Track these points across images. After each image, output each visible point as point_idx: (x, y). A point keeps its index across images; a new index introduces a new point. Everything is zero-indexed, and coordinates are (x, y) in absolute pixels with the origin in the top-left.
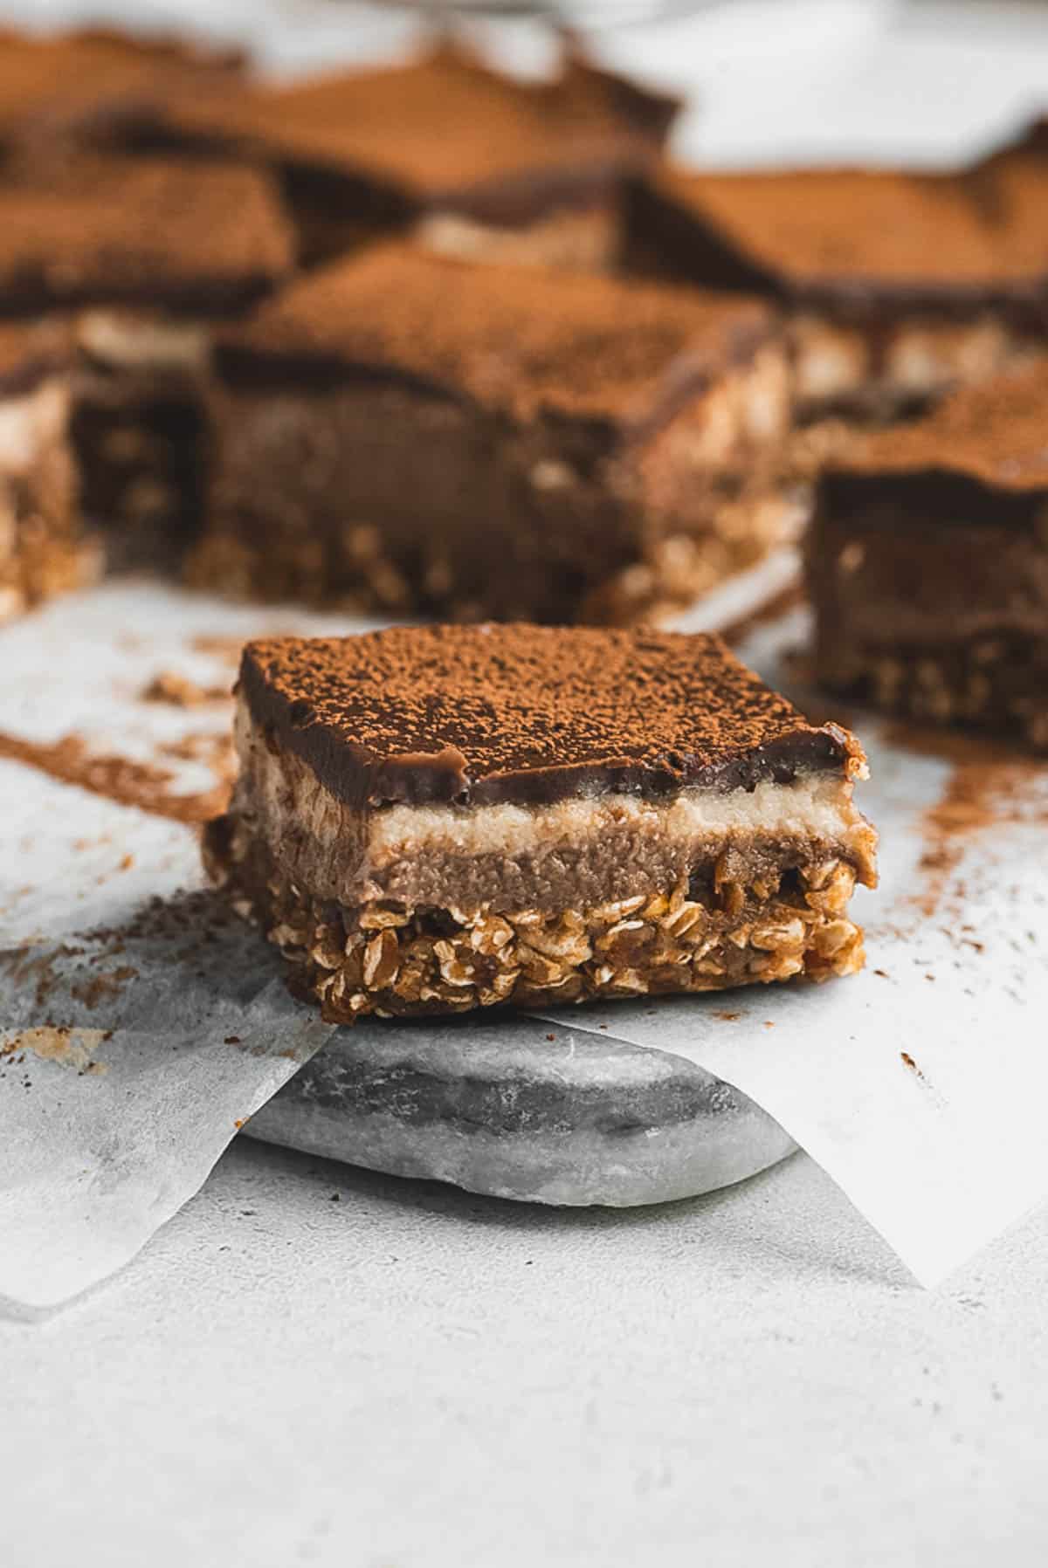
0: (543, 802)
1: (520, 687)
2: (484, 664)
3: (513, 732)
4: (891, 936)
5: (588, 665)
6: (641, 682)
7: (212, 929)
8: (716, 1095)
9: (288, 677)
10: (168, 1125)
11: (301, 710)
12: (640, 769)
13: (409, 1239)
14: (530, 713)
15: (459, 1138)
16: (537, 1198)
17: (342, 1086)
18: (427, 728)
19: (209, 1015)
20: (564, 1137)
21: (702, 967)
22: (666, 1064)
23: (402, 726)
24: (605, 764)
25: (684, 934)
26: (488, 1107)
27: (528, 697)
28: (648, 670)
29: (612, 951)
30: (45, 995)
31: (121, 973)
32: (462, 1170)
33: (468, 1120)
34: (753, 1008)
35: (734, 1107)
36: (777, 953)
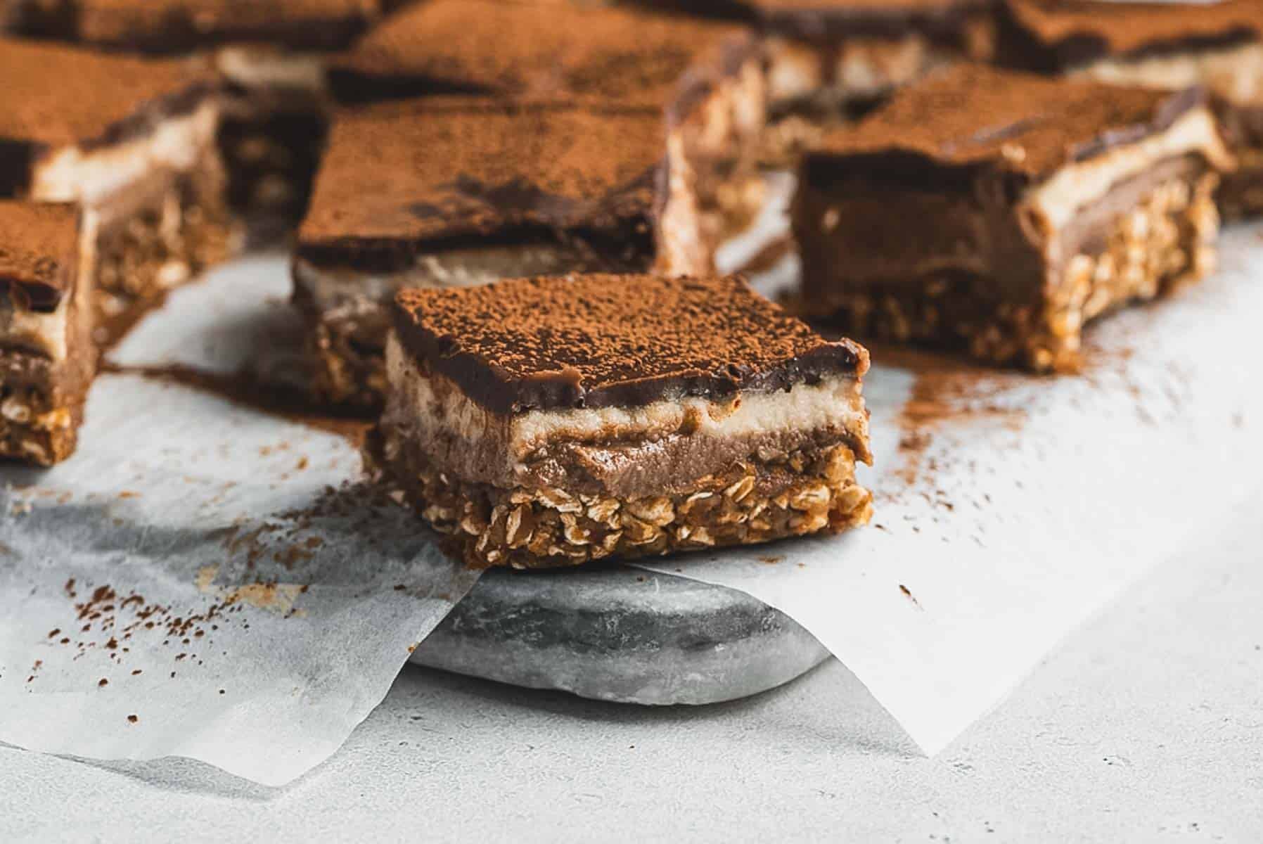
0: (638, 405)
1: (604, 320)
2: (574, 305)
3: (609, 353)
4: (885, 499)
5: (652, 301)
6: (693, 313)
7: (376, 508)
8: (765, 619)
9: (431, 319)
10: (356, 652)
11: (446, 343)
12: (707, 377)
13: (539, 733)
14: (617, 339)
15: (574, 656)
16: (634, 699)
17: (483, 621)
18: (545, 353)
19: (380, 571)
20: (655, 653)
21: (755, 525)
22: (729, 596)
23: (526, 351)
24: (682, 375)
25: (743, 499)
26: (597, 632)
27: (612, 327)
28: (697, 305)
29: (689, 514)
30: (253, 560)
31: (312, 542)
32: (577, 680)
33: (581, 643)
34: (788, 554)
35: (778, 628)
36: (810, 512)
